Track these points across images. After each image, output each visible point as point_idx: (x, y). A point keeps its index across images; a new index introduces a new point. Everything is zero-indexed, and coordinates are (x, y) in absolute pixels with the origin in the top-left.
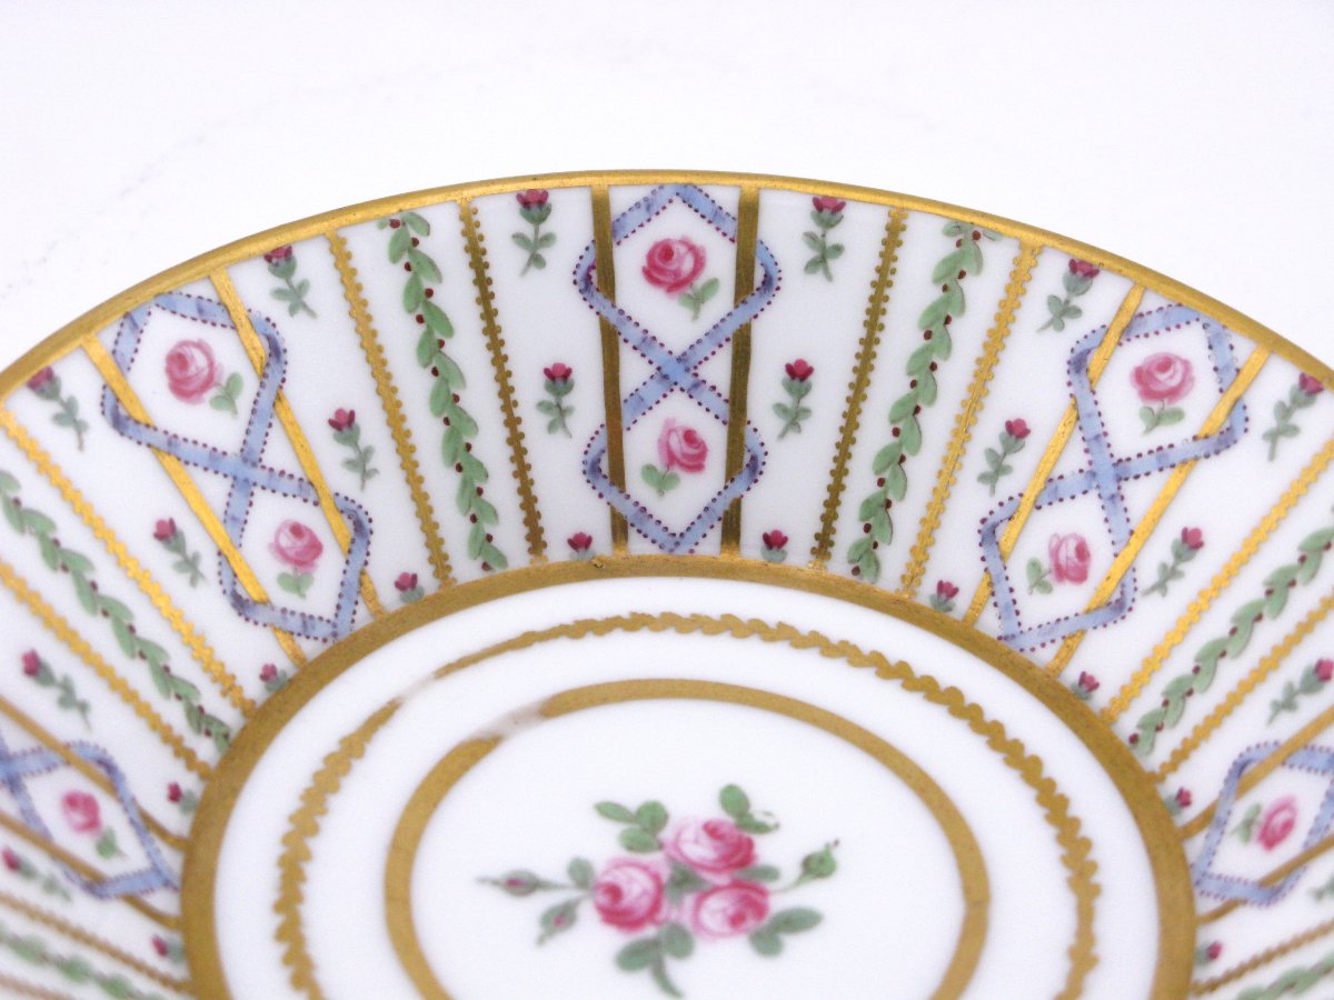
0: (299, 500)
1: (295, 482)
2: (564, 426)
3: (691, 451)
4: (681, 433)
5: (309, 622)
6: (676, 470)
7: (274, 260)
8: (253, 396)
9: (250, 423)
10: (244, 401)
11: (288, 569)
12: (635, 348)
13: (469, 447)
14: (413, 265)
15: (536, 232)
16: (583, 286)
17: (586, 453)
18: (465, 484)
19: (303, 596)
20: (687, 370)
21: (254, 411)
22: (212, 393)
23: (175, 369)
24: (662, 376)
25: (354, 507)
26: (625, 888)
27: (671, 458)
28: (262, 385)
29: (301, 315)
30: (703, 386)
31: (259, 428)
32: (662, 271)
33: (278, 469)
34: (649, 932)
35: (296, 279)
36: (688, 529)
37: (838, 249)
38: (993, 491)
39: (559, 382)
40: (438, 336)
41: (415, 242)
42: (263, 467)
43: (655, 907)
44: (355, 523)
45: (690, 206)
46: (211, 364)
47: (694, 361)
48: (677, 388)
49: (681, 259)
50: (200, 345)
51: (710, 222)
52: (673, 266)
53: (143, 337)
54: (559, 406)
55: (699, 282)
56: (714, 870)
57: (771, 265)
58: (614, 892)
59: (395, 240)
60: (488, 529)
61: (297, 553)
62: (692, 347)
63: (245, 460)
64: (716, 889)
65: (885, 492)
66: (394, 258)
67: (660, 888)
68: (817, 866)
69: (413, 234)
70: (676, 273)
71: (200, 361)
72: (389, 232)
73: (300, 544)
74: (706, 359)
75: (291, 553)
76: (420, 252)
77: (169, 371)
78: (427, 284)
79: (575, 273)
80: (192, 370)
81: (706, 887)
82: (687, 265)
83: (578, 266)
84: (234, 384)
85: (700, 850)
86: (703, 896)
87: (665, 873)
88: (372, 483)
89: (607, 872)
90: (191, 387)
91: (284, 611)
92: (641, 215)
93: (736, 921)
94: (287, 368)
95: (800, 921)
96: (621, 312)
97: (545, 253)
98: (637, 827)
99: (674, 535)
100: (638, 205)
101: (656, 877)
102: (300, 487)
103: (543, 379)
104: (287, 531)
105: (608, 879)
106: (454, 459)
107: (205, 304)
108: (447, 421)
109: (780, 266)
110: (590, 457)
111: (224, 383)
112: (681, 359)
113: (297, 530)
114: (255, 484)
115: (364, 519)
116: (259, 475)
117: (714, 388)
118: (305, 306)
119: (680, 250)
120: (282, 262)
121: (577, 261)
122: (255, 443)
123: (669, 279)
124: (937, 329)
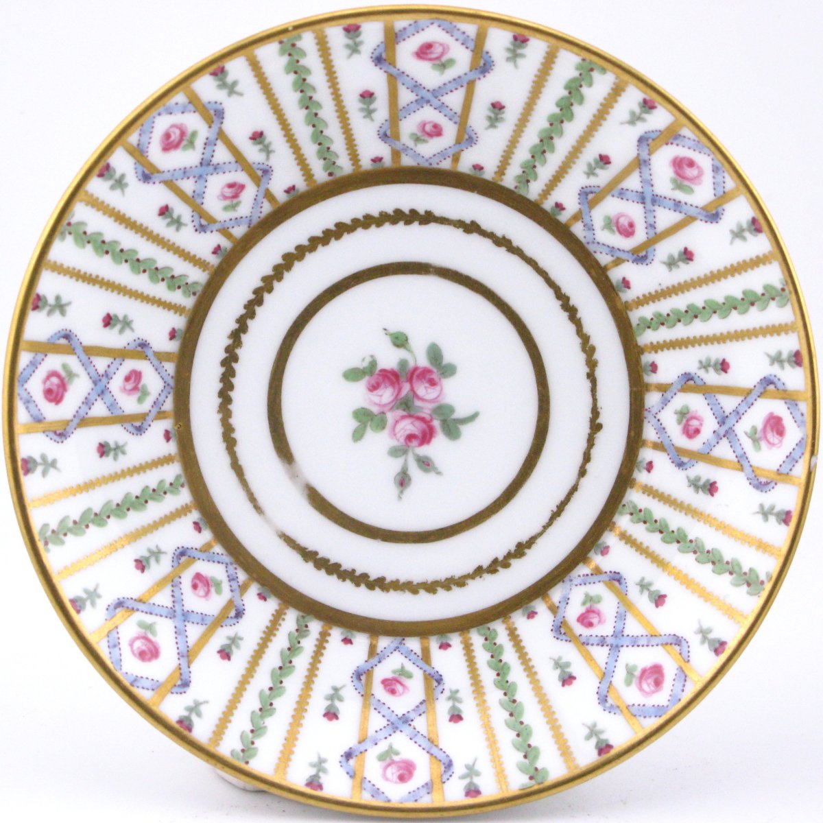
0: (181, 586)
1: (175, 589)
2: (123, 446)
3: (133, 379)
4: (126, 383)
5: (231, 577)
6: (140, 386)
7: (79, 608)
8: (144, 614)
9: (157, 615)
10: (149, 619)
11: (213, 590)
12: (90, 409)
13: (137, 497)
14: (63, 532)
15: (41, 464)
16: (63, 438)
17: (133, 434)
18: (153, 499)
19: (221, 582)
20: (100, 380)
21: (151, 613)
22: (150, 636)
23: (147, 657)
24: (102, 393)
25: (175, 558)
26: (408, 432)
27: (135, 389)
28: (138, 610)
29: (100, 591)
30: (108, 371)
31: (157, 610)
32: (57, 394)
33: (172, 599)
34: (436, 423)
35: (84, 596)
36: (163, 379)
37: (58, 298)
38: (186, 225)
39: (105, 449)
40: (92, 516)
41: (53, 531)
42: (174, 606)
43: (422, 420)
44: (182, 556)
45: (29, 379)
46: (137, 638)
47: (96, 376)
48: (108, 386)
49: (52, 384)
50: (131, 645)
51: (37, 368)
52: (55, 388)
53: (139, 676)
54: (115, 449)
55: (63, 374)
56: (400, 390)
57: (59, 335)
58: (410, 437)
59: (55, 543)
60: (167, 485)
61: (205, 586)
62: (91, 378)
63: (174, 616)
64: (412, 389)
65: (167, 278)
66: (62, 543)
67: (410, 416)
68: (400, 341)
69: (49, 533)
70: (58, 386)
71: (139, 644)
72: (50, 546)
73: (200, 585)
74: (96, 370)
75: (206, 589)
76: (58, 528)
77: (150, 660)
78: (71, 524)
79: (58, 442)
80: (144, 648)
81: (411, 394)
82: (55, 380)
83: (55, 441)
84: (141, 625)
85: (387, 395)
86: (416, 395)
87: (400, 413)
88: (163, 548)
89: (398, 440)
90: (152, 648)
91: (232, 591)
92: (31, 406)
93: (433, 383)
94: (126, 597)
95: (435, 353)
96: (74, 416)
97: (50, 459)
98: (369, 423)
99: (165, 387)
100: (27, 408)
101: (403, 417)
102: (175, 586)
103: (104, 458)
104: (197, 591)
105: (402, 440)
106: (142, 505)
107: (111, 644)
108: (128, 510)
109: (60, 329)
110: (135, 432)
111: (144, 631)
112: (95, 383)
113: (195, 587)
114: (183, 610)
115: (179, 551)
116: (178, 608)
117: (109, 366)
118: (95, 590)
119: (48, 384)
120: (78, 604)
121: (52, 441)
122: (164, 612)
123: (61, 390)
124: (105, 247)
